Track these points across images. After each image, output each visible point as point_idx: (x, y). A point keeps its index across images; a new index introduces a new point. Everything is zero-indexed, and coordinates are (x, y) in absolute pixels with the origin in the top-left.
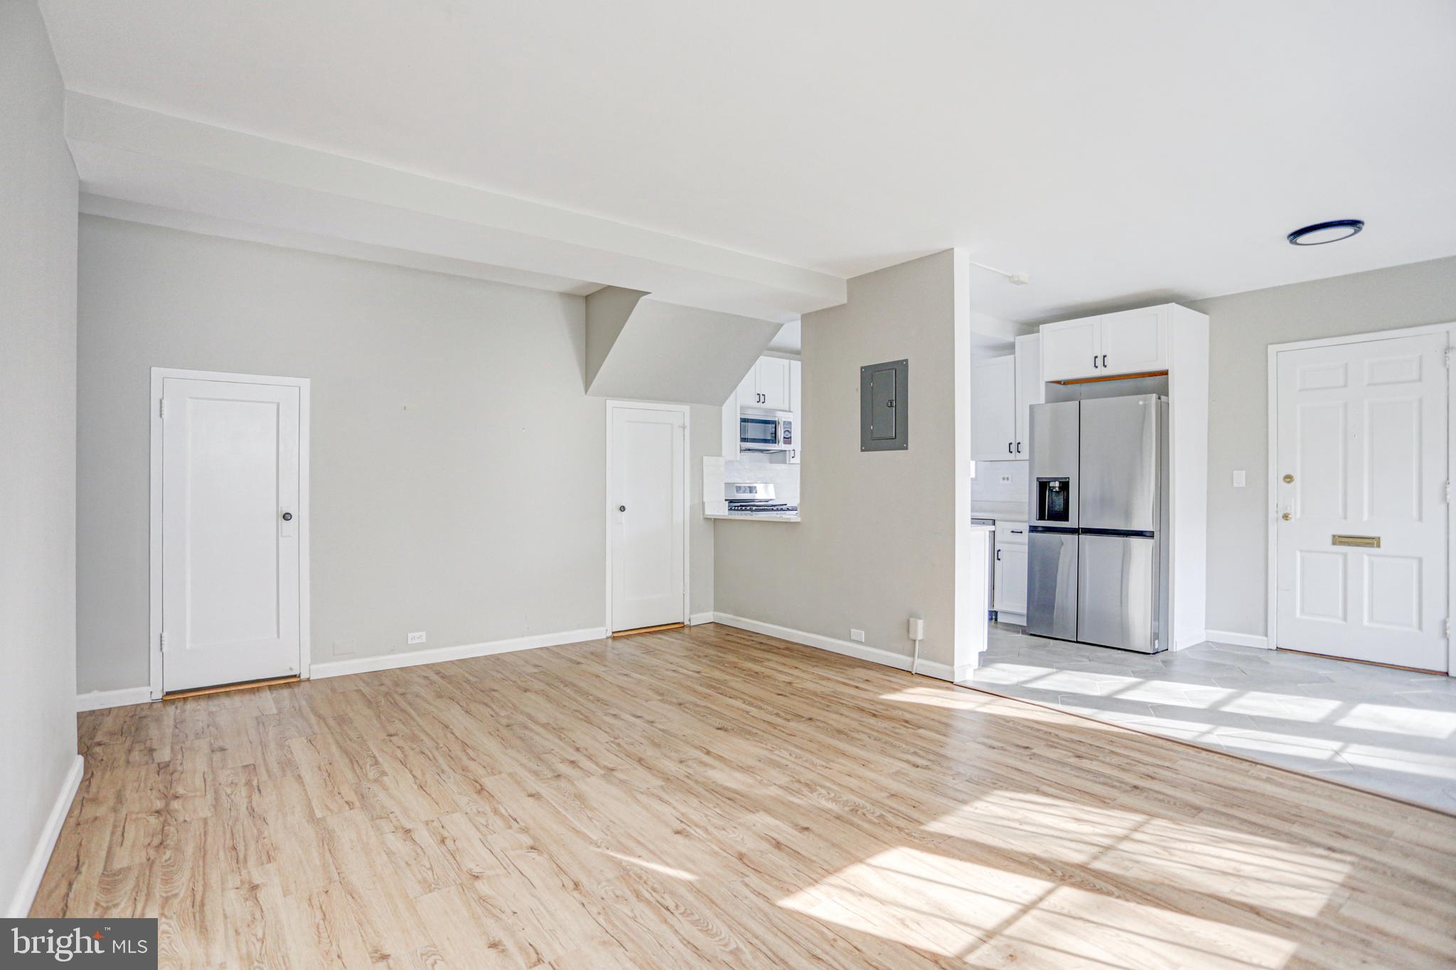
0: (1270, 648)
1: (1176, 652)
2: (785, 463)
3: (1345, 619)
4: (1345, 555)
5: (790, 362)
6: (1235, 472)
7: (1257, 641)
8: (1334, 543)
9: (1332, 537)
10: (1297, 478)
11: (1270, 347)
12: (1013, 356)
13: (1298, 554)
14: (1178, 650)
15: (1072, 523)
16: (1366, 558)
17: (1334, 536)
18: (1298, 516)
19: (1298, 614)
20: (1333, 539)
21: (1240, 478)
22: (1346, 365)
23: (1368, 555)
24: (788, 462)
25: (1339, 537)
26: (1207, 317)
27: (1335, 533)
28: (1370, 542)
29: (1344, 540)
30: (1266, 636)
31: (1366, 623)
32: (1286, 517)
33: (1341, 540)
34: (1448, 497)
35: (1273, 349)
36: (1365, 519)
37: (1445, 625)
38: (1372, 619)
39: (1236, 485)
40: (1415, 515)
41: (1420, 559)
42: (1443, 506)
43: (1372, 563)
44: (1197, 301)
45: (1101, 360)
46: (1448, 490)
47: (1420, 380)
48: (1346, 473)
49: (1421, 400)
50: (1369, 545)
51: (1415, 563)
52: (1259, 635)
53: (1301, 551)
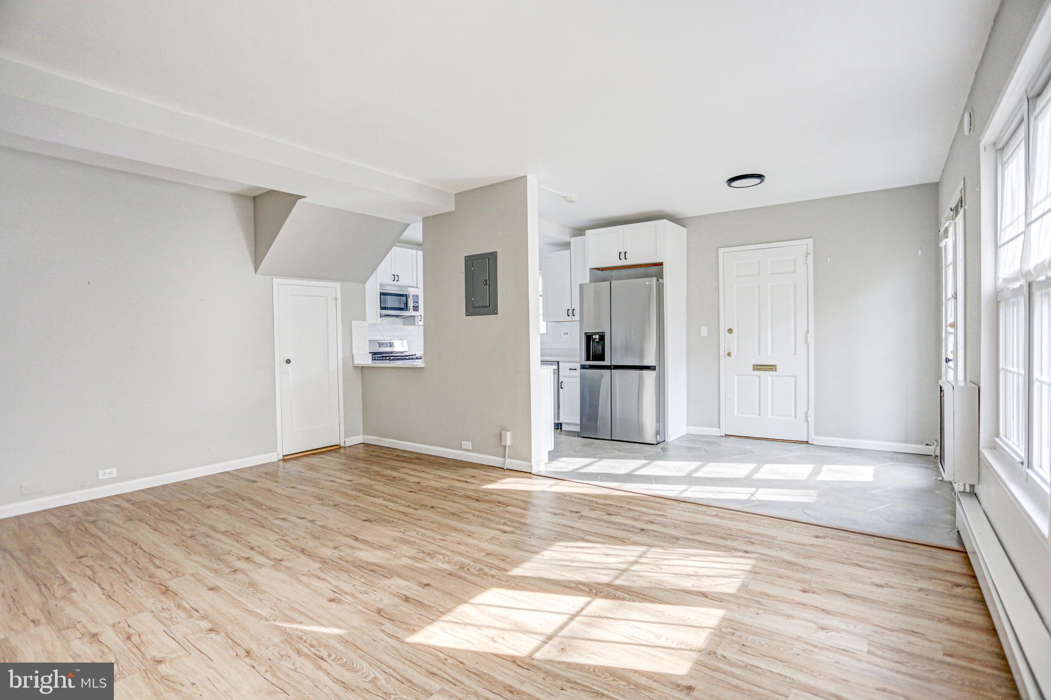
0: (721, 435)
1: (670, 442)
2: (414, 325)
3: (760, 415)
4: (759, 377)
5: (417, 252)
6: (702, 327)
7: (715, 431)
8: (754, 370)
10: (735, 330)
11: (719, 249)
12: (569, 251)
14: (670, 440)
15: (606, 363)
16: (770, 377)
17: (754, 365)
18: (736, 354)
19: (736, 413)
20: (753, 367)
21: (704, 331)
22: (759, 262)
23: (771, 376)
24: (416, 324)
25: (757, 365)
26: (685, 229)
27: (754, 364)
28: (772, 368)
29: (759, 367)
30: (719, 428)
31: (770, 416)
32: (729, 354)
33: (757, 367)
34: (808, 340)
35: (721, 251)
36: (769, 354)
37: (807, 415)
38: (773, 414)
39: (702, 335)
40: (793, 351)
41: (795, 377)
42: (806, 346)
43: (772, 380)
44: (680, 219)
45: (623, 255)
46: (808, 336)
47: (795, 272)
48: (759, 327)
49: (795, 283)
50: (771, 370)
51: (793, 380)
52: (715, 427)
53: (737, 375)
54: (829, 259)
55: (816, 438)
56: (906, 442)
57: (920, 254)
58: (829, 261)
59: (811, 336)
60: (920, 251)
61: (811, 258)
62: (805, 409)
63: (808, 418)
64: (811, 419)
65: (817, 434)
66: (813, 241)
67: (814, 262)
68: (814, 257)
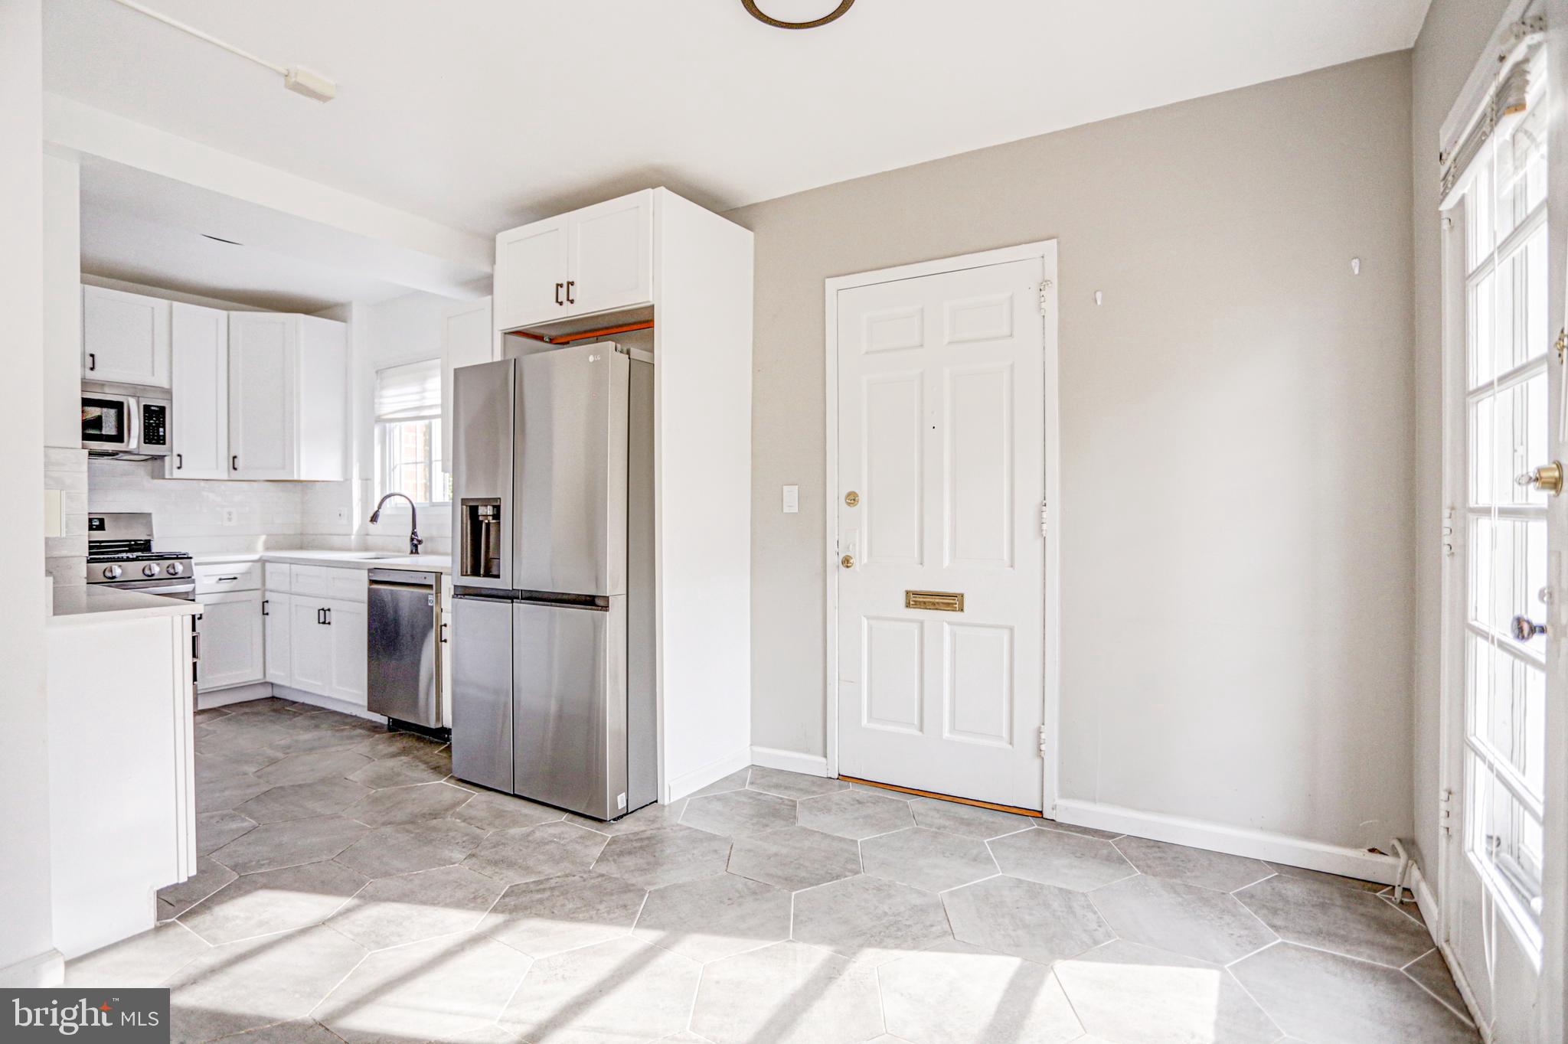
0: (829, 776)
1: (670, 805)
2: (164, 478)
3: (921, 730)
4: (922, 623)
6: (785, 488)
7: (813, 765)
8: (908, 605)
9: (904, 594)
10: (863, 498)
11: (827, 281)
13: (865, 622)
14: (672, 801)
15: (502, 584)
16: (947, 628)
17: (907, 593)
18: (865, 560)
19: (865, 721)
20: (906, 595)
21: (791, 494)
22: (922, 310)
23: (949, 623)
24: (167, 476)
25: (915, 594)
26: (751, 234)
27: (909, 589)
28: (949, 602)
29: (920, 599)
30: (826, 757)
31: (946, 735)
32: (846, 562)
33: (918, 600)
34: (1044, 527)
35: (831, 284)
36: (946, 563)
37: (1039, 737)
38: (953, 729)
39: (786, 510)
40: (1006, 556)
41: (1012, 630)
42: (1039, 542)
43: (954, 635)
44: (738, 209)
45: (564, 291)
46: (1045, 515)
47: (1011, 335)
48: (922, 489)
49: (1012, 367)
50: (949, 607)
51: (1005, 636)
52: (814, 754)
53: (868, 618)
54: (1099, 295)
55: (1061, 803)
56: (1308, 835)
57: (1356, 271)
58: (1099, 303)
59: (1052, 514)
60: (1355, 263)
61: (1051, 294)
62: (1037, 723)
63: (1043, 747)
64: (1051, 748)
65: (1064, 794)
66: (1058, 243)
67: (1062, 306)
68: (1059, 291)
